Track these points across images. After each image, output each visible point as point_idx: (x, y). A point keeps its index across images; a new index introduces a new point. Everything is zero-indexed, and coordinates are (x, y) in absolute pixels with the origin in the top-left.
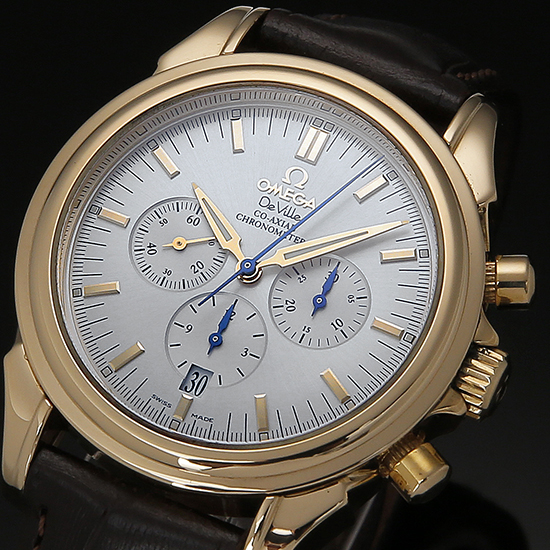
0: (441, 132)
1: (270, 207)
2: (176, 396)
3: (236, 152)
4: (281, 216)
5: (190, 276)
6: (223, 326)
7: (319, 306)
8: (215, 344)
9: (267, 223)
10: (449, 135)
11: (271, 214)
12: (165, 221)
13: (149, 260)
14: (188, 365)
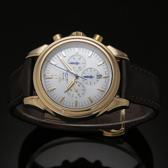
4: (64, 76)
5: (81, 86)
6: (88, 77)
7: (77, 63)
8: (91, 77)
9: (66, 77)
11: (64, 78)
12: (73, 95)
13: (81, 94)
14: (97, 79)
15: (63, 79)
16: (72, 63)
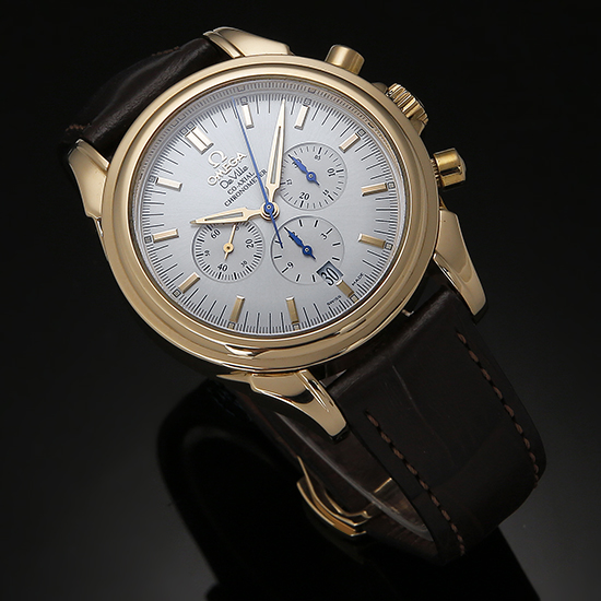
0: (229, 58)
1: (230, 182)
2: (334, 291)
3: (179, 189)
4: (239, 178)
5: (254, 251)
6: (299, 243)
7: (312, 179)
8: (308, 253)
9: (240, 188)
10: (234, 54)
11: (235, 184)
12: (207, 252)
13: (229, 272)
14: (316, 275)
15: (225, 184)
16: (298, 163)
